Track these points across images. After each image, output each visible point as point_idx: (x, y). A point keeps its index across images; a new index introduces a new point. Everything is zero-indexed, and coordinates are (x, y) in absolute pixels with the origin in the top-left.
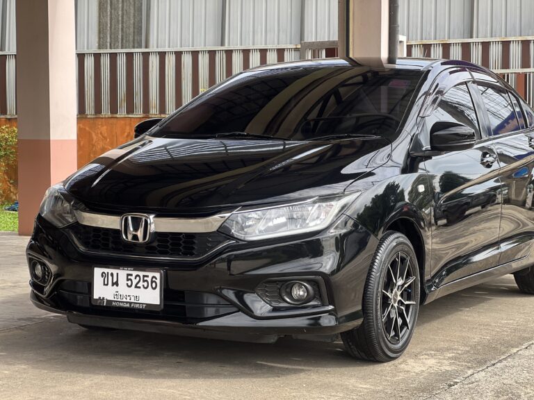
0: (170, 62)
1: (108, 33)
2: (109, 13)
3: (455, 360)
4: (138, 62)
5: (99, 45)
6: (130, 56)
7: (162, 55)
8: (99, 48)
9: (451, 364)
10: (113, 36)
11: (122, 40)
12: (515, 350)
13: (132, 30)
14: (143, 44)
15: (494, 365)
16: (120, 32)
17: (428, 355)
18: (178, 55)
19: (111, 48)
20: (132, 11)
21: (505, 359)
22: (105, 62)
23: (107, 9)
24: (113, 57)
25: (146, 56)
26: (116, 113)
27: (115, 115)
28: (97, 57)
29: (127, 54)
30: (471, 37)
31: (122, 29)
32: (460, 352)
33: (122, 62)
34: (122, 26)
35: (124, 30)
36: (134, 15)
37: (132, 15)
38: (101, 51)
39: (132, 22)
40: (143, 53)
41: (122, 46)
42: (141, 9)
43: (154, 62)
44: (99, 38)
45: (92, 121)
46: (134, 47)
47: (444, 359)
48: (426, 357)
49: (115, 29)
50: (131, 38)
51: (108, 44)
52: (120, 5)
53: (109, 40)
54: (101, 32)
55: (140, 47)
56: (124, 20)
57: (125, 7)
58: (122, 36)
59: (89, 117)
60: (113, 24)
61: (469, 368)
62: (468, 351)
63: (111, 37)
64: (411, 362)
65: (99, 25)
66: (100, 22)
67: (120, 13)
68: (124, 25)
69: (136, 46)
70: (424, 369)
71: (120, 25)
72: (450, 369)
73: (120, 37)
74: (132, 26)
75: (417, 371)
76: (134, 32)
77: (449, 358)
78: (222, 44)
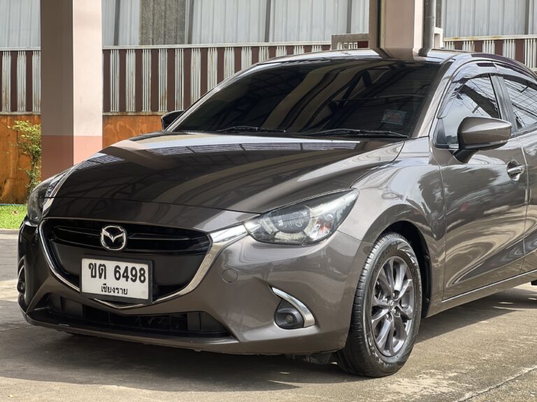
0: (213, 58)
1: (151, 28)
2: (152, 8)
3: (456, 380)
4: (179, 59)
5: (142, 41)
6: (171, 52)
7: (204, 51)
8: (142, 43)
9: (450, 384)
10: (155, 32)
11: (165, 36)
12: (526, 370)
13: (174, 25)
14: (186, 39)
15: (498, 387)
16: (163, 28)
17: (427, 374)
18: (221, 51)
19: (153, 44)
20: (175, 6)
21: (512, 381)
22: (147, 58)
23: (149, 3)
24: (155, 53)
25: (188, 52)
26: (157, 110)
27: (156, 113)
28: (139, 52)
29: (169, 50)
30: (526, 33)
31: (165, 25)
32: (464, 371)
33: (163, 59)
35: (167, 25)
36: (177, 11)
37: (175, 10)
38: (143, 47)
39: (175, 17)
40: (185, 49)
41: (164, 41)
42: (185, 5)
43: (196, 58)
44: (142, 34)
45: (132, 119)
46: (176, 43)
47: (443, 379)
48: (425, 376)
49: (157, 25)
50: (173, 34)
51: (151, 40)
53: (151, 36)
54: (143, 27)
55: (183, 42)
56: (167, 16)
57: (168, 2)
58: (165, 32)
59: (129, 114)
60: (155, 18)
61: (469, 390)
62: (474, 370)
63: (153, 33)
64: (405, 381)
65: (141, 21)
66: (142, 17)
67: (163, 8)
68: (167, 20)
69: (178, 41)
70: (417, 391)
71: (163, 21)
72: (446, 391)
73: (162, 32)
74: (174, 22)
75: (409, 392)
76: (177, 28)
77: (450, 378)
78: (267, 40)
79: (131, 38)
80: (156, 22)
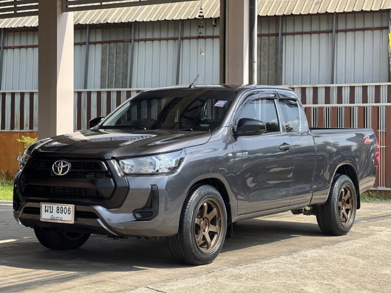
1: (107, 78)
2: (107, 66)
3: (224, 263)
4: (124, 97)
5: (101, 86)
6: (119, 93)
8: (101, 88)
9: (219, 265)
11: (115, 83)
13: (121, 76)
14: (128, 85)
15: (242, 265)
16: (114, 78)
19: (108, 88)
20: (122, 65)
22: (104, 97)
23: (106, 63)
24: (109, 93)
25: (129, 93)
28: (99, 93)
29: (117, 92)
30: (332, 83)
31: (115, 76)
33: (114, 97)
34: (116, 74)
35: (117, 76)
37: (122, 67)
38: (102, 90)
39: (122, 71)
40: (127, 92)
41: (115, 86)
42: (127, 64)
44: (101, 81)
46: (122, 88)
49: (111, 76)
50: (121, 81)
51: (107, 85)
52: (115, 61)
53: (107, 83)
54: (103, 77)
55: (126, 87)
56: (117, 70)
57: (117, 63)
58: (115, 80)
61: (227, 266)
63: (108, 81)
65: (101, 74)
66: (102, 72)
67: (114, 66)
69: (124, 86)
71: (114, 74)
73: (114, 80)
74: (121, 74)
76: (123, 78)
79: (95, 85)
80: (110, 75)
